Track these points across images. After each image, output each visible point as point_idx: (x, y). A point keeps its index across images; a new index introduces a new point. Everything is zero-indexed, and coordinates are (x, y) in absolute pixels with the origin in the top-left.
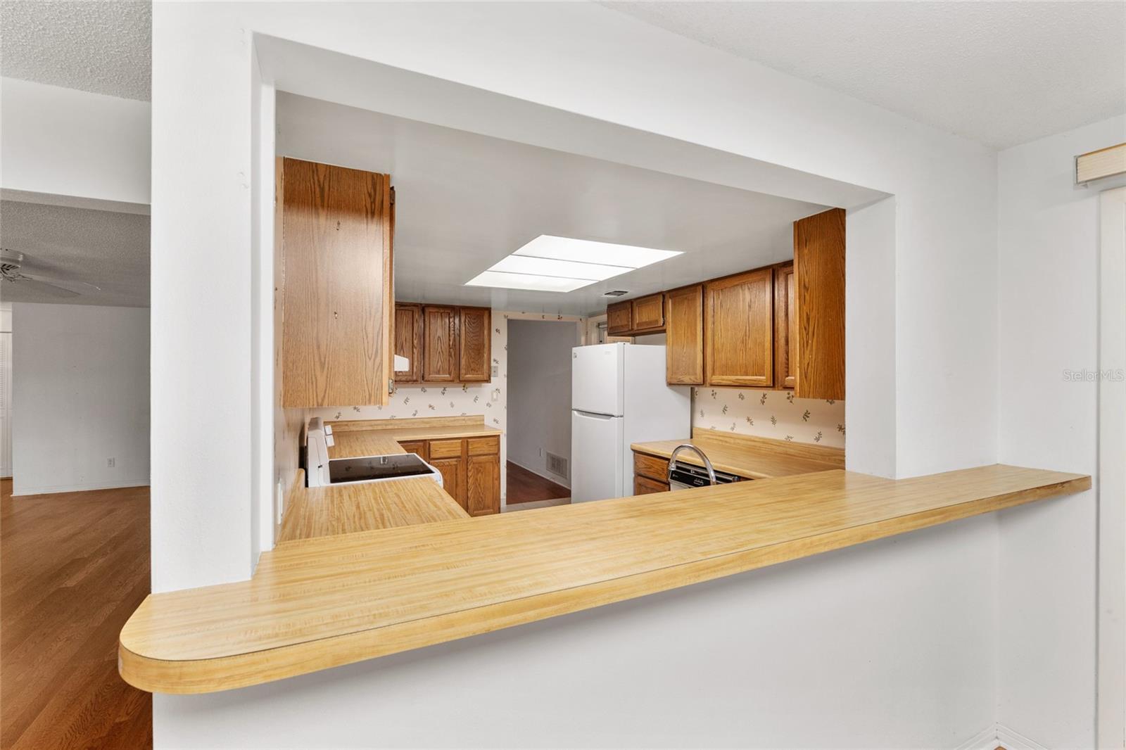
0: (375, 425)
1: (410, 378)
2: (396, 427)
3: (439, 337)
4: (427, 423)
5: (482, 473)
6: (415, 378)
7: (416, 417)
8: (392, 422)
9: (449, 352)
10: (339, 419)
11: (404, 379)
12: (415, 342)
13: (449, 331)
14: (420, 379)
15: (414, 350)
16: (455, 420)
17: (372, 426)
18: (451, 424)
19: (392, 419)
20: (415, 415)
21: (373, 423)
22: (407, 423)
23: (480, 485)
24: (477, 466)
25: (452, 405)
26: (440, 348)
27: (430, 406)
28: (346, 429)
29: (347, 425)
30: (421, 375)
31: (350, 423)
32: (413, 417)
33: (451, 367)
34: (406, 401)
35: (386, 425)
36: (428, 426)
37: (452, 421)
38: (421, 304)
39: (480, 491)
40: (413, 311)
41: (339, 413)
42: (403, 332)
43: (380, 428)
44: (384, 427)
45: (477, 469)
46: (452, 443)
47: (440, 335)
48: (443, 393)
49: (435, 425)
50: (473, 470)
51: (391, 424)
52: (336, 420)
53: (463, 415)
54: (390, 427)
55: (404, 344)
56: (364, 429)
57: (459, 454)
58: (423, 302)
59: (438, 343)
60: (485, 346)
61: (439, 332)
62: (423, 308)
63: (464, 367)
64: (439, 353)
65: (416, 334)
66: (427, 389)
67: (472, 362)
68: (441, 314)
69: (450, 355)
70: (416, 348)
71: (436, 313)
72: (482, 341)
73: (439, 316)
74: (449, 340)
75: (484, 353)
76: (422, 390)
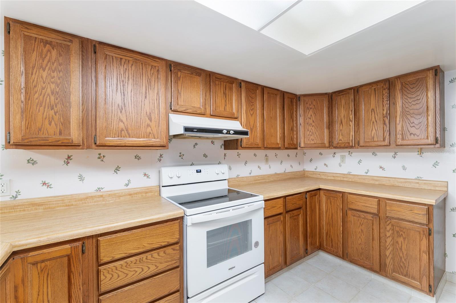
0: (336, 177)
2: (350, 180)
3: (372, 109)
5: (404, 239)
6: (351, 144)
7: (368, 174)
9: (384, 120)
12: (351, 117)
13: (383, 101)
14: (357, 145)
15: (351, 123)
16: (406, 182)
17: (334, 177)
18: (401, 185)
19: (349, 174)
20: (367, 173)
21: (335, 175)
22: (359, 179)
23: (401, 249)
24: (397, 229)
25: (404, 168)
26: (373, 118)
27: (381, 167)
28: (319, 176)
29: (319, 174)
30: (357, 141)
31: (321, 173)
32: (365, 174)
33: (386, 135)
34: (360, 162)
36: (377, 183)
37: (402, 183)
39: (401, 255)
40: (349, 95)
41: (317, 167)
42: (342, 112)
43: (339, 179)
44: (342, 179)
45: (398, 232)
46: (368, 200)
47: (374, 108)
48: (395, 157)
49: (384, 183)
50: (391, 232)
51: (347, 178)
52: (315, 171)
53: (418, 179)
55: (343, 119)
56: (329, 178)
57: (375, 211)
59: (372, 115)
60: (429, 109)
61: (373, 106)
62: (356, 90)
63: (400, 132)
64: (373, 123)
65: (352, 111)
66: (378, 154)
67: (412, 127)
68: (375, 89)
69: (384, 123)
70: (352, 121)
71: (370, 91)
72: (425, 104)
73: (373, 92)
74: (383, 110)
75: (428, 115)
76: (373, 154)
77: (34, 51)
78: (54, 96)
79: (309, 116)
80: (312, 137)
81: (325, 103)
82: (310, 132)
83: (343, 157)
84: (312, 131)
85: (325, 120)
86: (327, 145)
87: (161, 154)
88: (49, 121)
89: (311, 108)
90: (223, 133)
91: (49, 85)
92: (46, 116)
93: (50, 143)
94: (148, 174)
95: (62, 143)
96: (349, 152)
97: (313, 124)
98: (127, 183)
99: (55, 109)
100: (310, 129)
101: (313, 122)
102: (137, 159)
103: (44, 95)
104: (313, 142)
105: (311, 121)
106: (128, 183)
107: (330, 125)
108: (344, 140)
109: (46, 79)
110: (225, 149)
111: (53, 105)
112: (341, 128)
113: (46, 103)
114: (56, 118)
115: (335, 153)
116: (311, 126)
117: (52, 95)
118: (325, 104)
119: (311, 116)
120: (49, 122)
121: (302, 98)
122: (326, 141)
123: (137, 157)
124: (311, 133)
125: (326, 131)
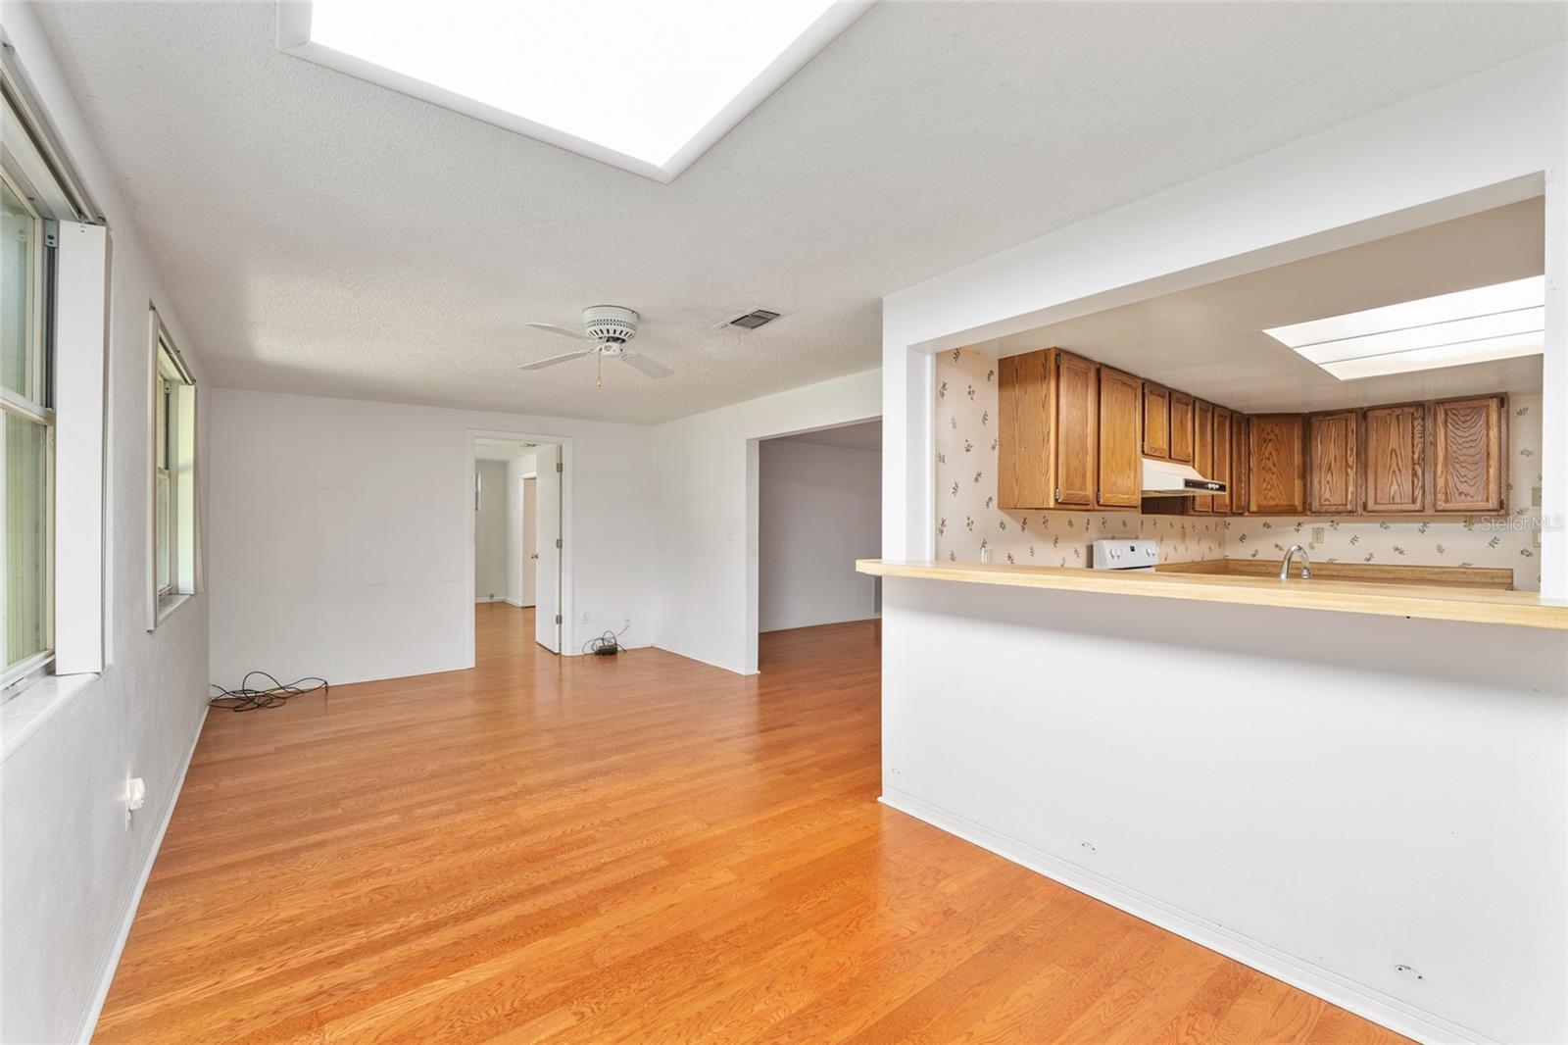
1: (1341, 508)
3: (1392, 449)
4: (1389, 572)
6: (1349, 507)
7: (1370, 562)
8: (1330, 566)
9: (1413, 468)
10: (1256, 558)
11: (1333, 509)
12: (1350, 460)
13: (1413, 438)
14: (1360, 510)
15: (1349, 470)
16: (1443, 573)
18: (1434, 577)
19: (1330, 562)
20: (1369, 560)
22: (1354, 570)
25: (1440, 549)
26: (1394, 465)
27: (1396, 549)
29: (1264, 564)
30: (1360, 503)
31: (1268, 562)
32: (1365, 562)
33: (1416, 492)
34: (1354, 540)
35: (1320, 570)
36: (1390, 576)
37: (1436, 573)
38: (1361, 408)
40: (1347, 420)
41: (1256, 551)
42: (1332, 448)
47: (1396, 447)
48: (1423, 532)
49: (1402, 576)
51: (1327, 569)
52: (1252, 558)
53: (1464, 566)
54: (1324, 573)
55: (1333, 463)
58: (1365, 405)
59: (1391, 458)
60: (1491, 456)
61: (1394, 444)
62: (1363, 414)
63: (1443, 490)
64: (1394, 472)
65: (1352, 450)
66: (1391, 525)
67: (1462, 483)
68: (1398, 416)
69: (1415, 474)
70: (1352, 468)
71: (1388, 418)
72: (1485, 449)
73: (1394, 421)
74: (1413, 452)
75: (1488, 466)
76: (1381, 526)
79: (1267, 454)
80: (1270, 494)
81: (1296, 431)
82: (1268, 483)
83: (1318, 533)
84: (1272, 482)
85: (1296, 462)
86: (1300, 509)
89: (1270, 440)
90: (1208, 488)
92: (1075, 466)
93: (1078, 500)
94: (1078, 551)
96: (1332, 522)
97: (1274, 470)
100: (1267, 479)
101: (1274, 465)
104: (1273, 503)
105: (1270, 464)
107: (1305, 472)
108: (1337, 499)
112: (1329, 478)
115: (1299, 524)
116: (1271, 474)
118: (1297, 433)
119: (1271, 454)
120: (1077, 472)
121: (1255, 421)
122: (1297, 502)
124: (1269, 486)
125: (1298, 484)
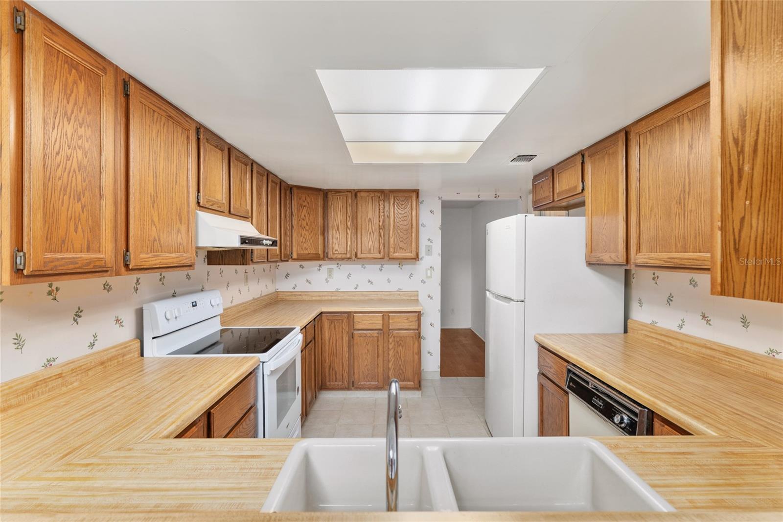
0: (323, 296)
1: (344, 256)
2: (339, 298)
3: (370, 219)
4: (366, 296)
5: (403, 347)
6: (348, 256)
7: (357, 290)
8: (337, 294)
9: (379, 231)
10: (295, 290)
11: (339, 256)
12: (349, 224)
13: (379, 212)
14: (354, 257)
15: (348, 230)
16: (390, 295)
17: (319, 296)
18: (386, 298)
19: (337, 291)
20: (356, 288)
21: (321, 294)
22: (349, 296)
23: (400, 358)
24: (398, 339)
25: (389, 281)
26: (370, 229)
27: (369, 281)
28: (300, 298)
29: (300, 295)
30: (354, 253)
31: (303, 293)
32: (355, 290)
33: (381, 247)
34: (349, 276)
35: (332, 296)
36: (366, 298)
37: (387, 295)
38: (354, 190)
39: (400, 363)
40: (347, 196)
41: (295, 285)
42: (339, 215)
43: (326, 298)
44: (330, 298)
45: (398, 342)
46: (374, 316)
47: (371, 217)
48: (381, 270)
49: (373, 298)
50: (393, 343)
51: (335, 296)
52: (293, 290)
53: (399, 290)
54: (334, 298)
55: (340, 225)
56: (314, 298)
57: (380, 327)
58: (356, 188)
59: (369, 225)
60: (413, 226)
61: (370, 215)
62: (355, 194)
63: (393, 246)
64: (370, 233)
65: (349, 217)
66: (367, 266)
67: (401, 242)
68: (372, 197)
69: (380, 236)
70: (349, 229)
71: (368, 198)
72: (410, 221)
73: (370, 200)
74: (379, 221)
75: (412, 233)
76: (362, 267)
77: (56, 78)
78: (81, 174)
79: (303, 216)
80: (305, 245)
81: (319, 201)
82: (304, 237)
83: (330, 271)
84: (305, 237)
85: (320, 223)
86: (322, 256)
87: (138, 278)
88: (75, 223)
89: (305, 206)
90: (263, 244)
91: (75, 151)
92: (72, 214)
93: (79, 268)
94: (121, 319)
95: (94, 267)
96: (338, 264)
97: (307, 228)
98: (92, 342)
99: (83, 200)
100: (303, 234)
101: (307, 225)
102: (107, 291)
103: (69, 172)
104: (306, 252)
105: (305, 224)
106: (94, 340)
107: (324, 231)
108: (341, 250)
109: (72, 138)
110: (208, 265)
111: (80, 192)
112: (338, 235)
113: (71, 187)
114: (84, 216)
115: (320, 266)
116: (305, 230)
117: (79, 171)
118: (320, 203)
119: (305, 216)
120: (75, 225)
121: (295, 191)
122: (320, 252)
123: (107, 287)
124: (304, 240)
125: (320, 238)
